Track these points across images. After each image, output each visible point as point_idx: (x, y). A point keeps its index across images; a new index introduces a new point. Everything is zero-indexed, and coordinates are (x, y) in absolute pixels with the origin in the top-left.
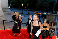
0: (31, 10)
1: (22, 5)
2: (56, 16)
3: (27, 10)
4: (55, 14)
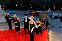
1: (16, 5)
2: (47, 13)
3: (21, 11)
4: (46, 12)
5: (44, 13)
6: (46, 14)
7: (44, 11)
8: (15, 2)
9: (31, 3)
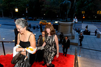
0: (34, 18)
1: (17, 10)
2: (72, 25)
4: (71, 23)
5: (68, 25)
6: (70, 27)
7: (67, 21)
8: (13, 3)
9: (43, 7)
